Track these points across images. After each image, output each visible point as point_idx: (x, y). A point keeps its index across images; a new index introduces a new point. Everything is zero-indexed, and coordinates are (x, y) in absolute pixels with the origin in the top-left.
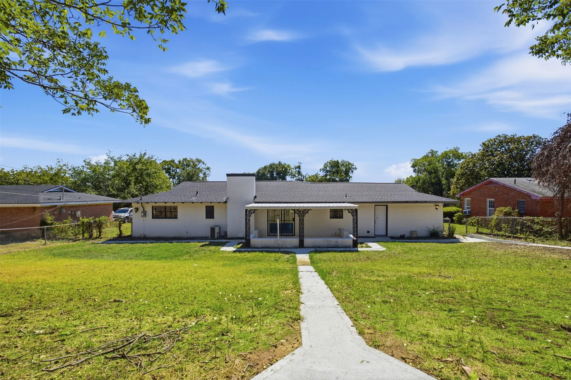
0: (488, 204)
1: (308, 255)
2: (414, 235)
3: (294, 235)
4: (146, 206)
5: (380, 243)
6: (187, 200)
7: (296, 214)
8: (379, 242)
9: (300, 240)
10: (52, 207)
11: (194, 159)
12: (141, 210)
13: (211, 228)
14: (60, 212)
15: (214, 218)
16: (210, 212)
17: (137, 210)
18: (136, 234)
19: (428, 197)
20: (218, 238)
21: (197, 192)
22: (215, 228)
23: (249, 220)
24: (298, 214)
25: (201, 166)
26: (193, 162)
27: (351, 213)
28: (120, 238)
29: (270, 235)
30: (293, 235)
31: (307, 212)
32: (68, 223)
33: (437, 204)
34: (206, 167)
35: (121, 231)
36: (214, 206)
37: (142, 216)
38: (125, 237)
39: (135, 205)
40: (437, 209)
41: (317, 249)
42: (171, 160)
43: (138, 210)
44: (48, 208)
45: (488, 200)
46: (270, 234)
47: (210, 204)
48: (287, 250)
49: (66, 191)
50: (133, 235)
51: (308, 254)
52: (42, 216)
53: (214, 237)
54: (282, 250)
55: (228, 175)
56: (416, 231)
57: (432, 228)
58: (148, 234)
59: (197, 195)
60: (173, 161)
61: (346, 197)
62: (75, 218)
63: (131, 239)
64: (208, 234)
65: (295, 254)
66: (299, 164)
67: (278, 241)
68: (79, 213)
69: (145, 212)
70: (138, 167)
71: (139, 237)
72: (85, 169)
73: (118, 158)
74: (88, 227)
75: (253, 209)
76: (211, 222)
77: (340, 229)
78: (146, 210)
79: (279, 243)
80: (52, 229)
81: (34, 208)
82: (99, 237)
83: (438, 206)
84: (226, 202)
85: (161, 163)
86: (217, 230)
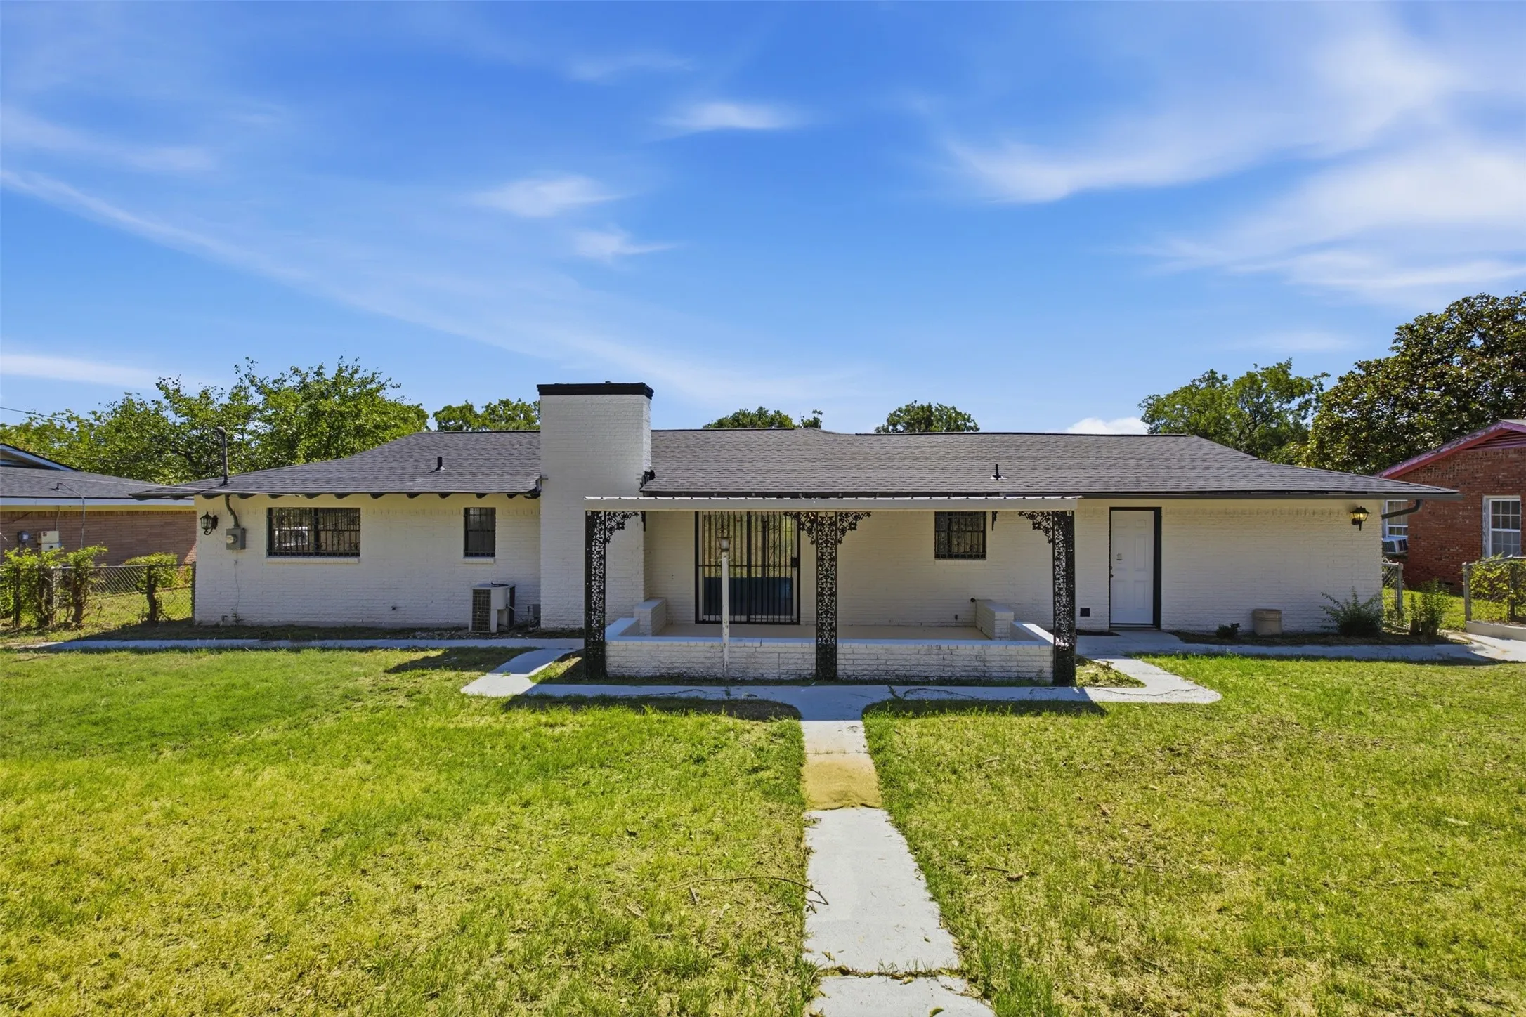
0: (1488, 514)
1: (859, 723)
2: (1271, 628)
3: (798, 623)
4: (239, 504)
5: (1158, 660)
6: (392, 487)
7: (804, 534)
8: (1155, 656)
9: (819, 648)
12: (227, 522)
13: (475, 592)
15: (493, 555)
16: (480, 537)
17: (212, 522)
18: (207, 615)
19: (1322, 479)
20: (502, 633)
21: (440, 459)
22: (488, 592)
23: (603, 557)
24: (810, 531)
27: (1046, 530)
28: (151, 632)
29: (704, 622)
30: (792, 623)
31: (853, 527)
33: (1361, 503)
35: (154, 604)
36: (493, 510)
37: (229, 547)
38: (170, 623)
39: (201, 505)
40: (1357, 522)
41: (900, 690)
43: (215, 525)
45: (1489, 500)
46: (706, 617)
47: (475, 503)
48: (762, 693)
50: (197, 618)
51: (862, 718)
53: (488, 628)
54: (741, 693)
55: (544, 390)
56: (1278, 611)
57: (1343, 597)
58: (255, 613)
59: (438, 469)
61: (997, 477)
64: (463, 613)
65: (798, 717)
66: (816, 415)
67: (726, 650)
68: (51, 539)
69: (238, 532)
71: (217, 626)
73: (275, 382)
75: (619, 510)
76: (482, 571)
77: (973, 600)
78: (245, 523)
79: (726, 659)
83: (1362, 510)
84: (535, 494)
85: (436, 414)
86: (498, 601)
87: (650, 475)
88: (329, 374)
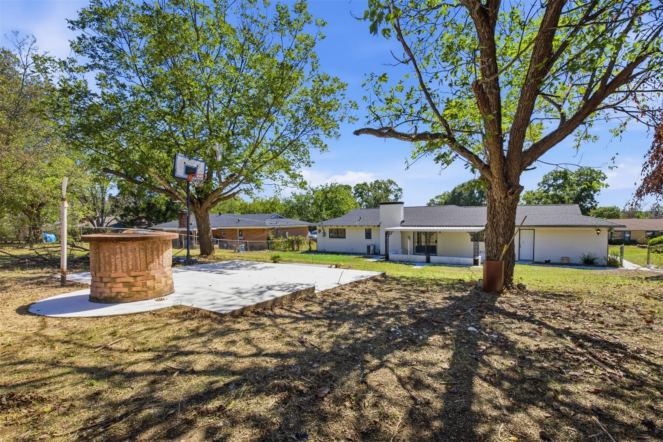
2: (565, 262)
4: (325, 228)
9: (427, 257)
10: (272, 229)
11: (386, 180)
12: (322, 231)
13: (368, 246)
14: (277, 232)
15: (371, 239)
16: (368, 235)
17: (320, 231)
18: (320, 250)
19: (587, 221)
20: (372, 254)
22: (370, 246)
23: (388, 239)
25: (392, 188)
26: (384, 184)
28: (310, 251)
29: (403, 253)
32: (281, 240)
33: (599, 228)
34: (397, 188)
35: (310, 246)
36: (371, 229)
37: (323, 236)
38: (313, 251)
39: (318, 228)
40: (598, 234)
42: (363, 183)
44: (271, 229)
47: (367, 228)
49: (280, 218)
50: (317, 250)
52: (268, 234)
53: (370, 252)
56: (568, 258)
58: (327, 250)
59: (360, 220)
60: (365, 184)
62: (285, 236)
63: (316, 252)
64: (365, 251)
68: (287, 233)
69: (324, 233)
70: (329, 195)
72: (293, 199)
73: (316, 188)
74: (292, 243)
75: (391, 231)
76: (369, 242)
78: (325, 231)
80: (273, 243)
81: (264, 229)
82: (298, 250)
83: (599, 230)
84: (379, 226)
85: (354, 187)
86: (372, 248)
87: (404, 221)
88: (329, 186)
